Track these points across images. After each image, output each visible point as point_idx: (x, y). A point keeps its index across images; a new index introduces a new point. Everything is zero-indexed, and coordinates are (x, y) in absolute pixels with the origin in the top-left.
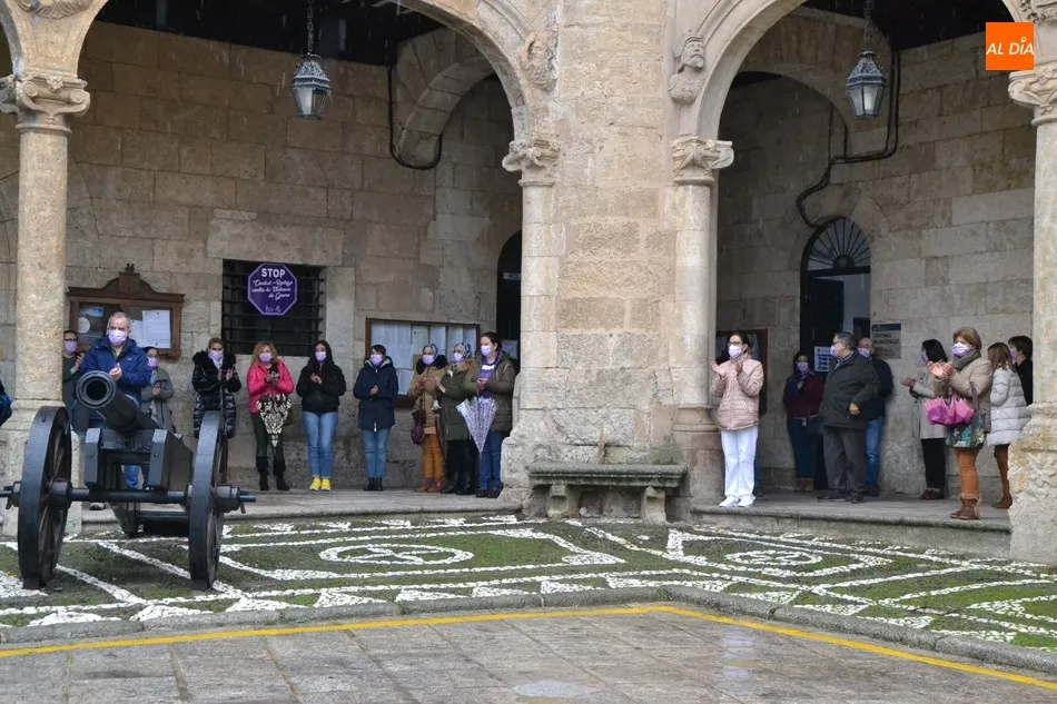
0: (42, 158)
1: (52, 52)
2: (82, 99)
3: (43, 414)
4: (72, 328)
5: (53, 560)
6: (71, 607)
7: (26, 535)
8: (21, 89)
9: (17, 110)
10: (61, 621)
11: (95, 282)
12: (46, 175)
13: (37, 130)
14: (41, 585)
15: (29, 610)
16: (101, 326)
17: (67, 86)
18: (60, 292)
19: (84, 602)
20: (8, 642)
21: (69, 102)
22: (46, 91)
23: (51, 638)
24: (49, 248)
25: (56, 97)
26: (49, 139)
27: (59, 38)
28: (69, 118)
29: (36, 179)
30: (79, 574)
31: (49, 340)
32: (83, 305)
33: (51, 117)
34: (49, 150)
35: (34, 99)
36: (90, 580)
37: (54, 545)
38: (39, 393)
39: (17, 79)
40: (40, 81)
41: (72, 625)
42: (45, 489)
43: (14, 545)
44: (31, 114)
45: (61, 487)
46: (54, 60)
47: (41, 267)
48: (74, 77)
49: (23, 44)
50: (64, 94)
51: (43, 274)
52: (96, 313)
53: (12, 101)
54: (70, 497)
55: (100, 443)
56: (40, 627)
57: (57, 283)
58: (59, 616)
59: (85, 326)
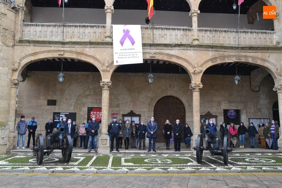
0: (196, 95)
1: (197, 79)
2: (201, 86)
3: (199, 135)
4: (201, 122)
5: (201, 159)
6: (205, 167)
7: (197, 155)
8: (193, 85)
9: (192, 88)
10: (204, 170)
11: (204, 114)
12: (196, 98)
13: (195, 91)
14: (200, 163)
15: (199, 167)
16: (205, 121)
17: (199, 84)
18: (199, 116)
19: (207, 167)
20: (197, 172)
21: (200, 87)
22: (196, 85)
23: (203, 172)
24: (197, 109)
25: (198, 86)
26: (197, 92)
27: (198, 77)
28: (200, 89)
29: (196, 99)
30: (205, 162)
31: (198, 124)
32: (202, 118)
33: (197, 89)
34: (197, 94)
35: (195, 87)
36: (207, 163)
37: (201, 157)
38: (197, 132)
39: (192, 84)
40: (195, 84)
41: (206, 170)
42: (200, 148)
43: (195, 156)
44: (194, 89)
45: (202, 147)
46: (197, 80)
47: (196, 112)
48: (200, 83)
49: (193, 79)
50: (199, 85)
51: (197, 113)
52: (204, 119)
53: (192, 87)
54: (203, 149)
55: (208, 140)
56: (201, 170)
57: (199, 114)
58: (203, 169)
59: (202, 121)
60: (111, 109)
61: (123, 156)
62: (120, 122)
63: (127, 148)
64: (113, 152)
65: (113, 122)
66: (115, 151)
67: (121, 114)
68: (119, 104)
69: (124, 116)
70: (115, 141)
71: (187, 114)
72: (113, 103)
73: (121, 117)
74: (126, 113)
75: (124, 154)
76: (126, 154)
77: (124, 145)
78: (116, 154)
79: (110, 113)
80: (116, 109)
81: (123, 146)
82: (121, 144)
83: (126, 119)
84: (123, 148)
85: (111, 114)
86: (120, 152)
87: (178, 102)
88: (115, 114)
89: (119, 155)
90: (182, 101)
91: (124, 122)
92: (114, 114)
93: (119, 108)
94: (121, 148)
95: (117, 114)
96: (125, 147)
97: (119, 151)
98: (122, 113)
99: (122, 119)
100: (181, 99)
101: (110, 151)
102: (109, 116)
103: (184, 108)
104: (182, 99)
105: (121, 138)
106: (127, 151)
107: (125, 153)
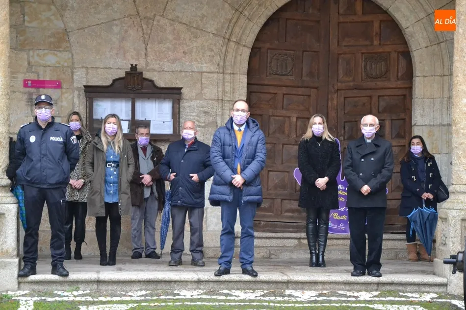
60: (24, 55)
61: (90, 299)
62: (75, 125)
63: (108, 259)
64: (32, 278)
65: (35, 126)
66: (44, 274)
67: (75, 85)
68: (66, 32)
69: (93, 92)
70: (45, 226)
71: (421, 88)
72: (34, 24)
73: (76, 100)
74: (104, 79)
75: (95, 287)
76: (103, 288)
77: (96, 245)
78: (49, 288)
79: (21, 78)
80: (51, 59)
81: (90, 246)
82: (80, 238)
83: (104, 108)
84: (90, 261)
85: (26, 85)
86: (73, 276)
87: (376, 25)
88: (43, 82)
89: (68, 295)
90: (398, 16)
91: (94, 126)
92: (38, 84)
93: (66, 55)
94: (78, 256)
95: (58, 85)
96: (98, 253)
97: (67, 275)
98: (81, 79)
99: (82, 109)
100: (391, 10)
101: (19, 276)
102: (11, 91)
103: (407, 55)
104: (398, 9)
105: (77, 210)
106: (108, 274)
107: (99, 282)
